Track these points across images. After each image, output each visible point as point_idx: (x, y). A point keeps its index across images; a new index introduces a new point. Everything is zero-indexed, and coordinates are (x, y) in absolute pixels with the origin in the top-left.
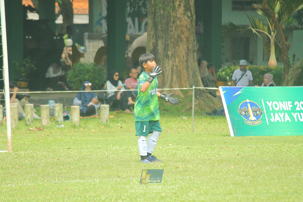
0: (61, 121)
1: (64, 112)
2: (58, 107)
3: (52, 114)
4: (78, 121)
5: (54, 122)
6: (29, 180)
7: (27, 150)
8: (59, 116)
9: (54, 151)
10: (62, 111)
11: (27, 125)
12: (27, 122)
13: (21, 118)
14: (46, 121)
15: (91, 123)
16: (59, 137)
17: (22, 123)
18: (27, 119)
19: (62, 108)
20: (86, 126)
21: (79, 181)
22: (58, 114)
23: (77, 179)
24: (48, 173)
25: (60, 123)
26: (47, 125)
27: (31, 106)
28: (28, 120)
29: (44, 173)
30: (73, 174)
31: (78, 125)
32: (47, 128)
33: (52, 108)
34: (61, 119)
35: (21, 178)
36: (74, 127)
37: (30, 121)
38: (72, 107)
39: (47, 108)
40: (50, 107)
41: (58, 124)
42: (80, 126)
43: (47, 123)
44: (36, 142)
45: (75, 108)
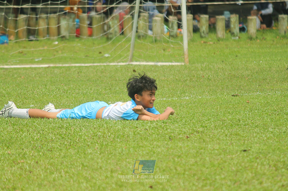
0: (237, 33)
1: (240, 23)
2: (234, 18)
3: (228, 26)
4: (254, 32)
5: (229, 34)
6: (209, 92)
7: (203, 63)
8: (235, 28)
9: (231, 64)
10: (238, 22)
11: (201, 37)
12: (203, 34)
13: (196, 30)
14: (222, 33)
15: (268, 34)
16: (236, 50)
17: (197, 35)
18: (202, 31)
19: (238, 19)
20: (263, 38)
21: (260, 94)
22: (234, 25)
23: (258, 92)
24: (227, 86)
25: (236, 35)
26: (222, 37)
27: (206, 17)
28: (204, 32)
29: (223, 86)
30: (253, 86)
31: (254, 37)
32: (222, 40)
33: (227, 19)
34: (236, 30)
35: (200, 91)
36: (251, 38)
37: (205, 33)
38: (249, 19)
39: (222, 19)
40: (225, 18)
41: (234, 36)
42: (257, 38)
43: (223, 34)
44: (213, 54)
45: (251, 19)
